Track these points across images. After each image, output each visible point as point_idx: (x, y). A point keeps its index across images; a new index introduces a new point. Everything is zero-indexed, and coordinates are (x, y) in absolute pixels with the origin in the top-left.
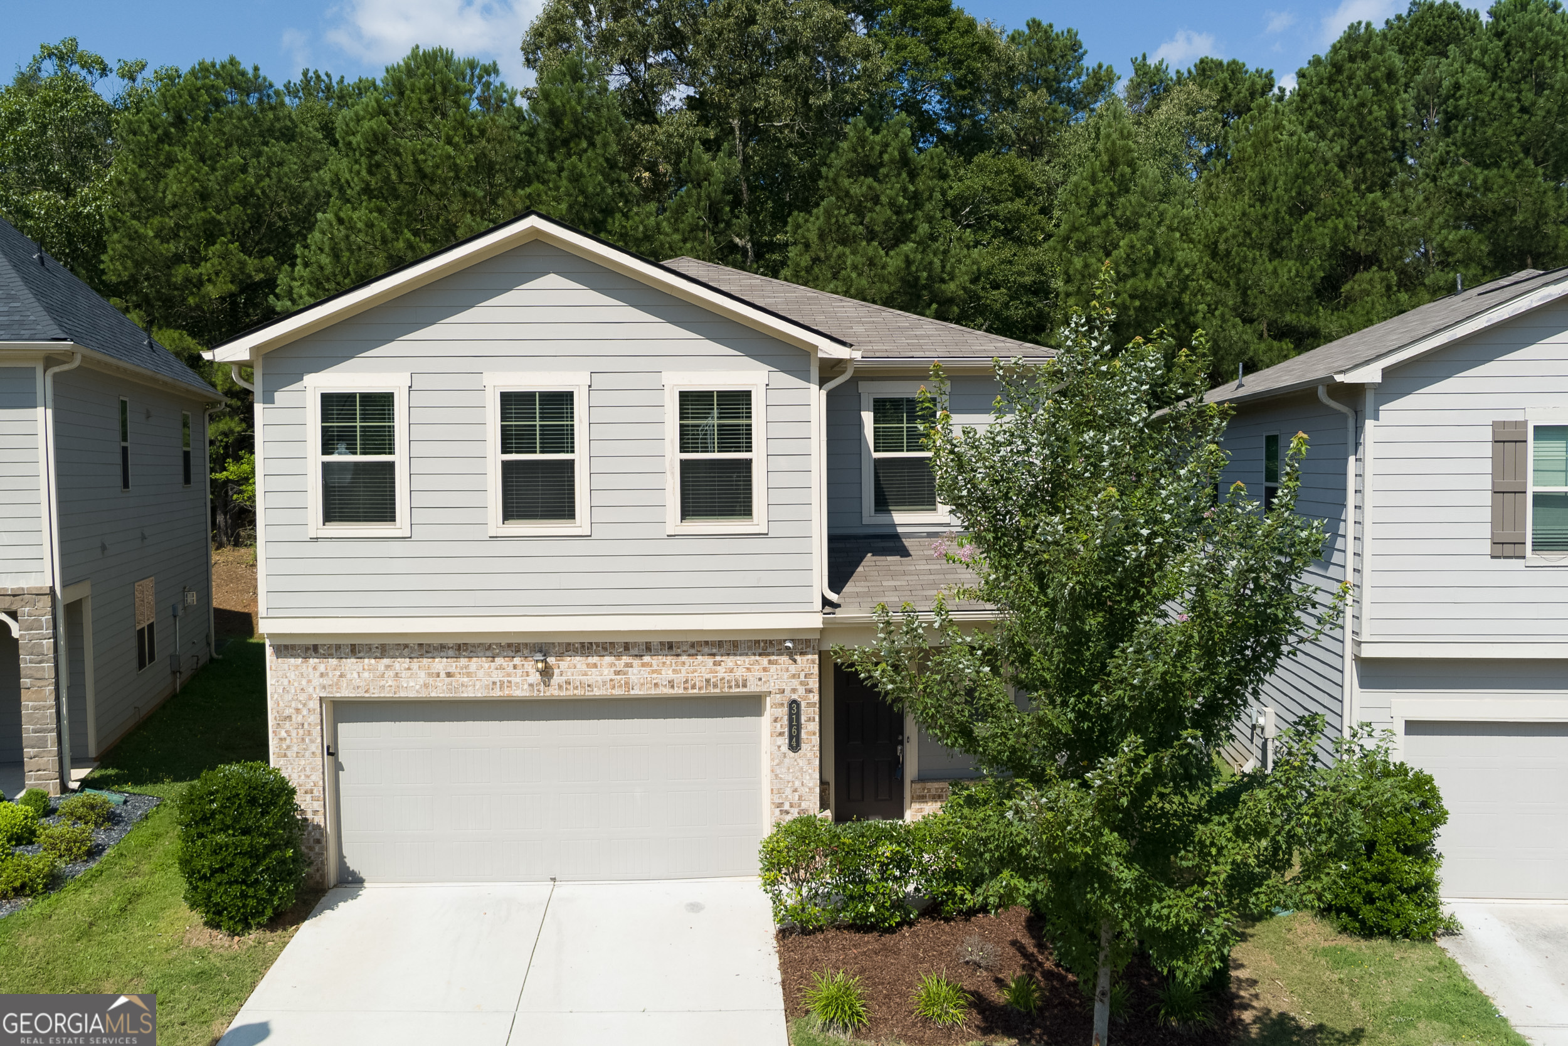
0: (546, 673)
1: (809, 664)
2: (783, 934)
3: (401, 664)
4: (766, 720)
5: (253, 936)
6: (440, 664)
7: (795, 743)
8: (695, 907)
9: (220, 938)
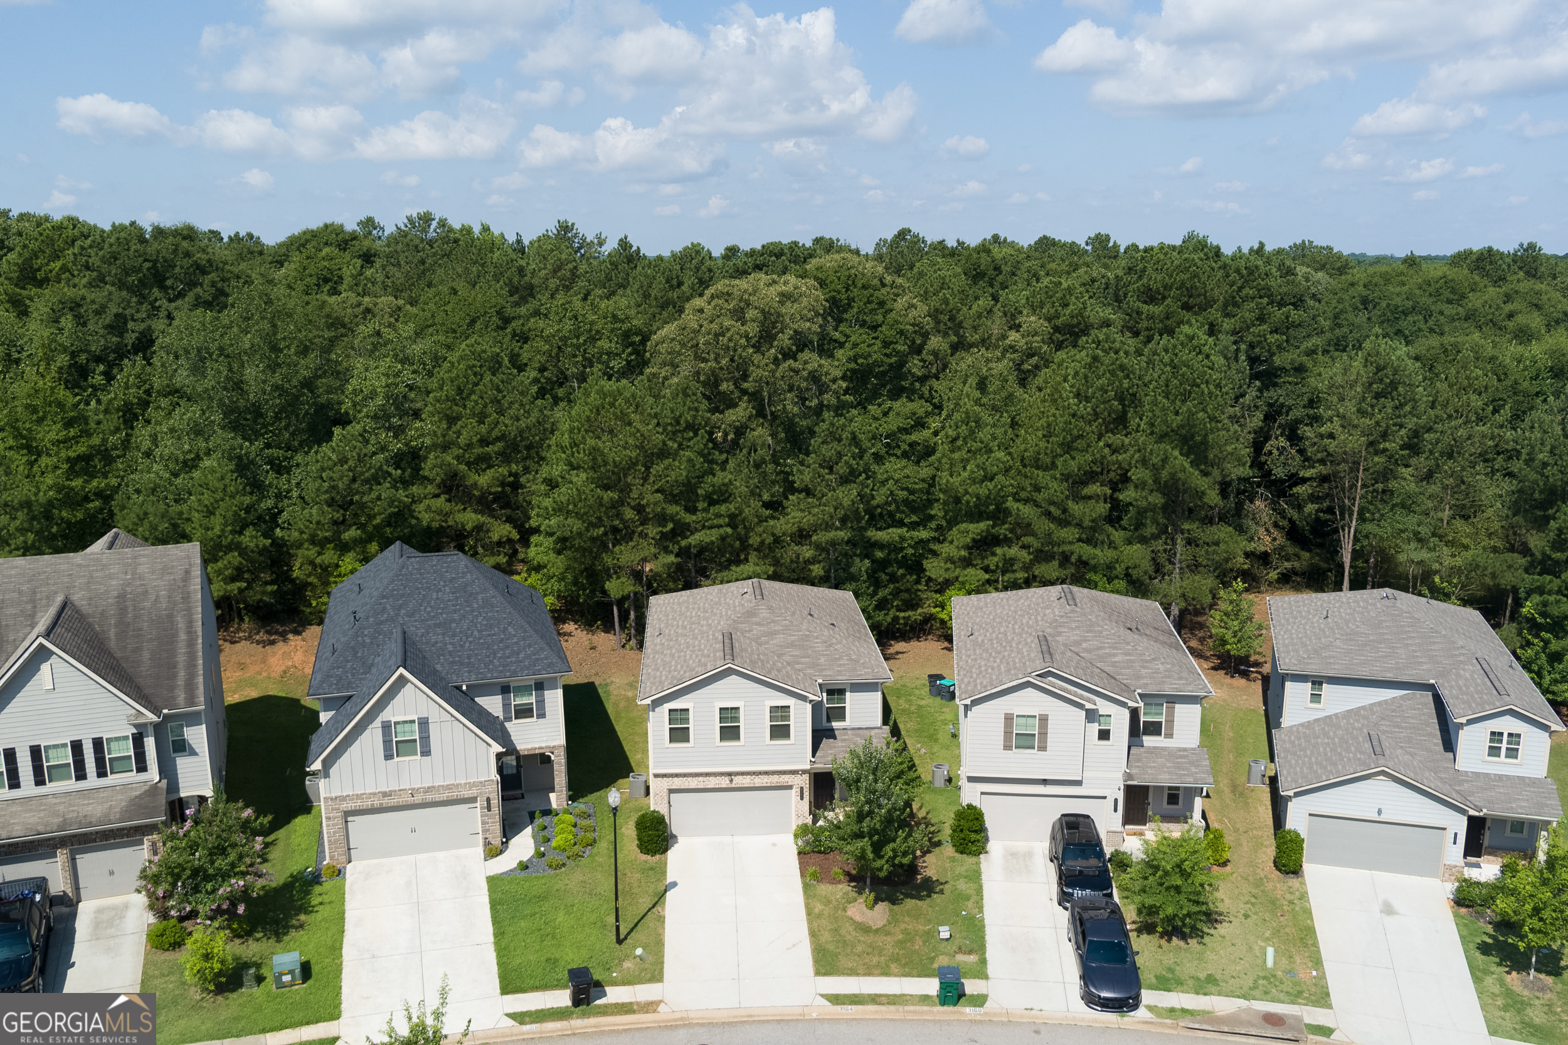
0: (731, 781)
1: (806, 777)
2: (799, 853)
3: (690, 779)
4: (794, 791)
5: (658, 857)
6: (701, 779)
7: (802, 798)
8: (774, 845)
9: (649, 857)
